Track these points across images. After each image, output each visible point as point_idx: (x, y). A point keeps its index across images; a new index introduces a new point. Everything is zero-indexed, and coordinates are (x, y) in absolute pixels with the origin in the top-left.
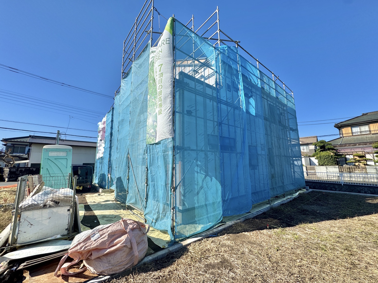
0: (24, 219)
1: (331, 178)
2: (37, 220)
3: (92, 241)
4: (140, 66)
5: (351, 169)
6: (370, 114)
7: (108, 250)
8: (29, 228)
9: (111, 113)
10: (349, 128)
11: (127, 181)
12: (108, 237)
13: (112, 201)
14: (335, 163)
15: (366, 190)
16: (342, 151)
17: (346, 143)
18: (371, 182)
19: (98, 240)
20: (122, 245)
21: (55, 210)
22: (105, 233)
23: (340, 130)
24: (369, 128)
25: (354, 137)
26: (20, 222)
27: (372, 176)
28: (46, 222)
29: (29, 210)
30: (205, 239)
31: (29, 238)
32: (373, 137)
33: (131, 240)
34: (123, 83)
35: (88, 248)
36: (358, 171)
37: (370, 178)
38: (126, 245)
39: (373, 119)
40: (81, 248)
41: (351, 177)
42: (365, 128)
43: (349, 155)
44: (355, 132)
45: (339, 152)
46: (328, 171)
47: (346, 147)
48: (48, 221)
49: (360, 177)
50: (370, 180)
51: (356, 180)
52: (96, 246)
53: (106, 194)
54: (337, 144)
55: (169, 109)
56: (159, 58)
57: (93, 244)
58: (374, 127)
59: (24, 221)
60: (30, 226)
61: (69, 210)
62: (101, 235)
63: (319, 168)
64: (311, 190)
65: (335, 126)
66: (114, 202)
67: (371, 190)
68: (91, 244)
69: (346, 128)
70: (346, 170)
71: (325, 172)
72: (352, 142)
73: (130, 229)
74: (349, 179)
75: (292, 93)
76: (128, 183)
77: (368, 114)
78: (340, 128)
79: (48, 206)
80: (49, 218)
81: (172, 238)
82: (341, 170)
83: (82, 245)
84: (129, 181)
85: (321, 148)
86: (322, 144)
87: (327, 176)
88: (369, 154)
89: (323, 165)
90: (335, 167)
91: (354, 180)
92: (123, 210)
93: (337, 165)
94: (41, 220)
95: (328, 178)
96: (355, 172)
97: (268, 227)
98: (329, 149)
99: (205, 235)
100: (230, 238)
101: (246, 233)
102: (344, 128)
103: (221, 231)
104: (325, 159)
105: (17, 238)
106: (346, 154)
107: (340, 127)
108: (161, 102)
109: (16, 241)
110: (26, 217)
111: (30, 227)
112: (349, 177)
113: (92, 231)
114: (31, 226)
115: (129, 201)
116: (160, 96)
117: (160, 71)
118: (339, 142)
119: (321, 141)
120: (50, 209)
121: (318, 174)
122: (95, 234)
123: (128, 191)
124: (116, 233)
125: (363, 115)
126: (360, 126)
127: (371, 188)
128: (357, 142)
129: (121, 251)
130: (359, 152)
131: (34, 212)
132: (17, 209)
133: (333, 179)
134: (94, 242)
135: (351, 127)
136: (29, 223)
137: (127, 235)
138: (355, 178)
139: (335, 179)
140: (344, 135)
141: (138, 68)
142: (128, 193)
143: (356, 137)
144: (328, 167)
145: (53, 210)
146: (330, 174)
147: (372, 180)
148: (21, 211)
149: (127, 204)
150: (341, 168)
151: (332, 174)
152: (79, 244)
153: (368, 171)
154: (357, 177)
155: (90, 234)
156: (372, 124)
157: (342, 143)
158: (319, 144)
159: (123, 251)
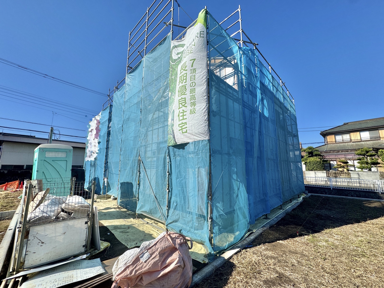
0: (33, 236)
1: (319, 183)
2: (50, 236)
3: (142, 262)
4: (155, 60)
5: (337, 174)
6: (350, 124)
7: (162, 273)
8: (39, 247)
9: (108, 111)
10: (333, 136)
11: (137, 187)
12: (160, 256)
13: (114, 208)
14: (323, 169)
15: (353, 194)
16: (327, 157)
17: (330, 150)
18: (355, 186)
19: (149, 261)
20: (177, 265)
21: (71, 223)
22: (154, 252)
23: (324, 137)
24: (350, 136)
25: (337, 144)
26: (28, 240)
27: (355, 180)
28: (61, 239)
29: (39, 224)
30: (244, 250)
31: (39, 260)
32: (353, 145)
33: (183, 258)
34: (129, 79)
35: (139, 272)
36: (343, 176)
37: (353, 182)
38: (180, 264)
39: (353, 129)
40: (131, 272)
41: (336, 181)
42: (346, 137)
43: (333, 161)
44: (338, 139)
45: (325, 158)
46: (316, 176)
47: (330, 154)
48: (63, 237)
49: (345, 181)
50: (354, 185)
51: (342, 184)
52: (149, 268)
53: (102, 201)
54: (322, 150)
55: (205, 108)
56: (191, 52)
57: (144, 266)
58: (354, 135)
59: (33, 239)
60: (40, 244)
61: (86, 223)
62: (151, 255)
63: (309, 173)
64: (309, 194)
65: (320, 134)
66: (118, 210)
67: (357, 193)
68: (142, 266)
69: (330, 136)
70: (332, 175)
71: (314, 176)
72: (336, 149)
73: (178, 244)
74: (335, 184)
75: (293, 100)
76: (139, 188)
77: (349, 124)
78: (325, 136)
79: (61, 218)
80: (64, 234)
81: (212, 251)
82: (329, 175)
83: (131, 268)
84: (139, 186)
85: (309, 154)
86: (310, 151)
87: (316, 180)
88: (350, 160)
89: (312, 170)
90: (323, 173)
91: (340, 184)
92: (133, 219)
93: (325, 170)
94: (54, 237)
95: (317, 183)
96: (341, 177)
97: (298, 234)
98: (316, 155)
99: (242, 246)
100: (269, 248)
101: (281, 242)
102: (329, 136)
103: (254, 240)
104: (314, 164)
105: (24, 261)
106: (330, 160)
107: (325, 134)
108: (195, 101)
109: (23, 265)
110: (35, 233)
111: (41, 246)
112: (335, 182)
113: (140, 250)
114: (42, 244)
115: (141, 208)
116: (193, 94)
117: (192, 66)
118: (325, 148)
119: (309, 147)
120: (65, 222)
121: (308, 179)
122: (144, 254)
123: (138, 198)
124: (166, 251)
125: (345, 124)
126: (342, 134)
127: (357, 192)
128: (340, 149)
129: (175, 272)
130: (342, 159)
131: (46, 227)
132: (25, 224)
133: (321, 183)
134: (145, 264)
135: (335, 135)
136: (40, 241)
137: (178, 252)
138: (341, 183)
139: (323, 183)
140: (328, 143)
141: (151, 62)
142: (138, 200)
143: (338, 145)
144: (316, 172)
145: (68, 223)
146: (319, 179)
147: (356, 185)
148: (30, 226)
149: (138, 212)
150: (328, 173)
151: (321, 179)
152: (128, 267)
153: (352, 176)
154: (342, 181)
155: (138, 254)
156: (353, 133)
157: (327, 150)
158: (308, 150)
159: (178, 272)
